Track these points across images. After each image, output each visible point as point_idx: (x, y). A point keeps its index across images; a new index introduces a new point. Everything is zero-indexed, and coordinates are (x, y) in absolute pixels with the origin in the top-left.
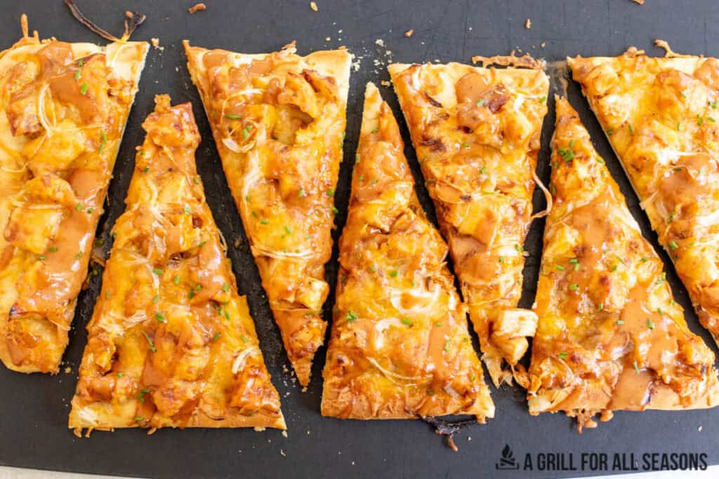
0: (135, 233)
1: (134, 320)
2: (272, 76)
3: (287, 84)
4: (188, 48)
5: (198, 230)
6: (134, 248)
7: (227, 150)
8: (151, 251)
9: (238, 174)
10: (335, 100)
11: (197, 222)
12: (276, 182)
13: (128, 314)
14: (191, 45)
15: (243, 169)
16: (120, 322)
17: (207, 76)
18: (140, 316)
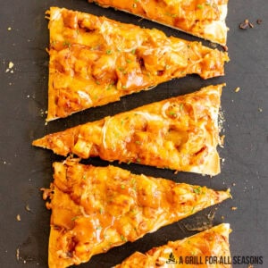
0: (154, 40)
1: (108, 39)
2: (205, 130)
3: (200, 138)
4: (221, 86)
5: (156, 73)
6: (146, 39)
7: (163, 104)
8: (145, 47)
9: (150, 109)
10: (191, 164)
11: (161, 73)
12: (145, 129)
13: (111, 36)
14: (223, 88)
15: (152, 112)
16: (106, 31)
17: (205, 95)
18: (109, 42)
